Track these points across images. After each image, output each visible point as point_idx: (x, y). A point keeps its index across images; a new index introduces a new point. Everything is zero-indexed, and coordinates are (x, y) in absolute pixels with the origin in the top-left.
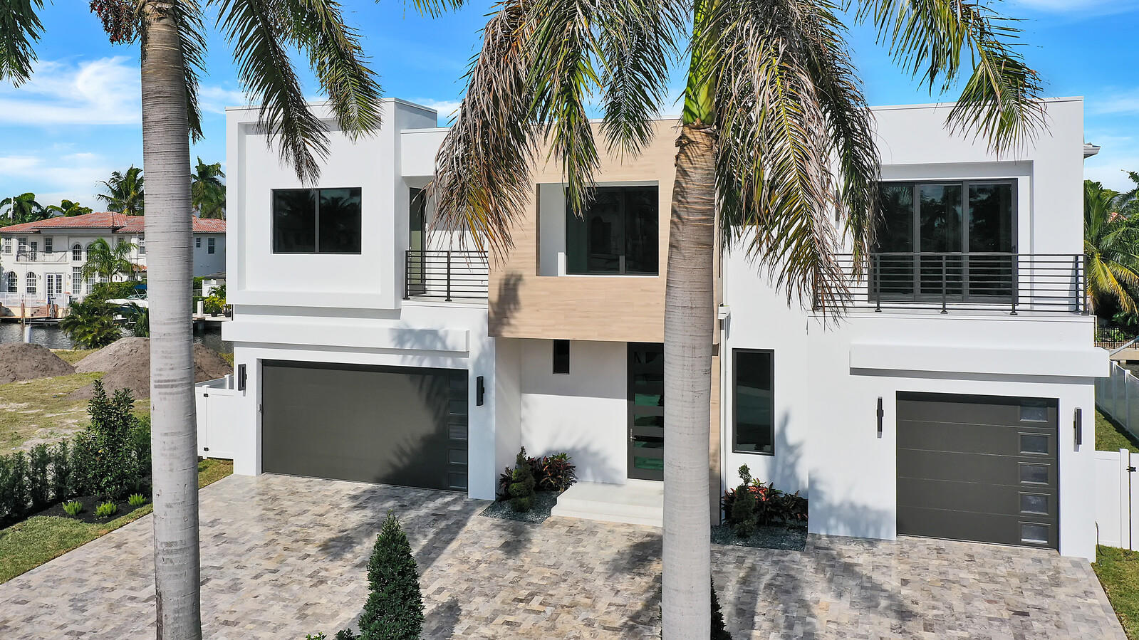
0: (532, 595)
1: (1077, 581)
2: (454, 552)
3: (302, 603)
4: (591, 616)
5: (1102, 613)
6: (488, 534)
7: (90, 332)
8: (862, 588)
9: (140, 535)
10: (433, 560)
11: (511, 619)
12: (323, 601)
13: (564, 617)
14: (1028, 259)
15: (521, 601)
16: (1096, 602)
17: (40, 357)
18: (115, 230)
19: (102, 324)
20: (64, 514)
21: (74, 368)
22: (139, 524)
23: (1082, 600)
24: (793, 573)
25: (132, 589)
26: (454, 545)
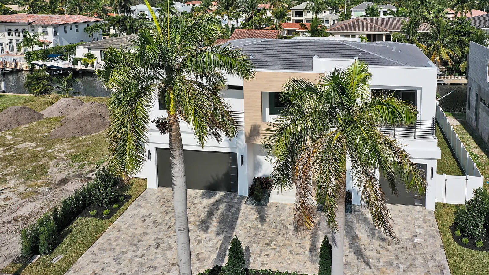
0: (271, 241)
1: (430, 220)
2: (241, 224)
3: (196, 253)
4: (291, 249)
5: (436, 233)
6: (250, 213)
7: (38, 88)
8: (371, 229)
9: (125, 224)
10: (234, 228)
11: (267, 253)
12: (203, 251)
13: (283, 250)
14: (419, 122)
15: (268, 245)
16: (435, 229)
17: (28, 113)
18: (30, 24)
19: (43, 84)
20: (91, 216)
21: (42, 115)
22: (122, 218)
23: (430, 228)
24: (349, 224)
25: (134, 251)
26: (239, 220)
